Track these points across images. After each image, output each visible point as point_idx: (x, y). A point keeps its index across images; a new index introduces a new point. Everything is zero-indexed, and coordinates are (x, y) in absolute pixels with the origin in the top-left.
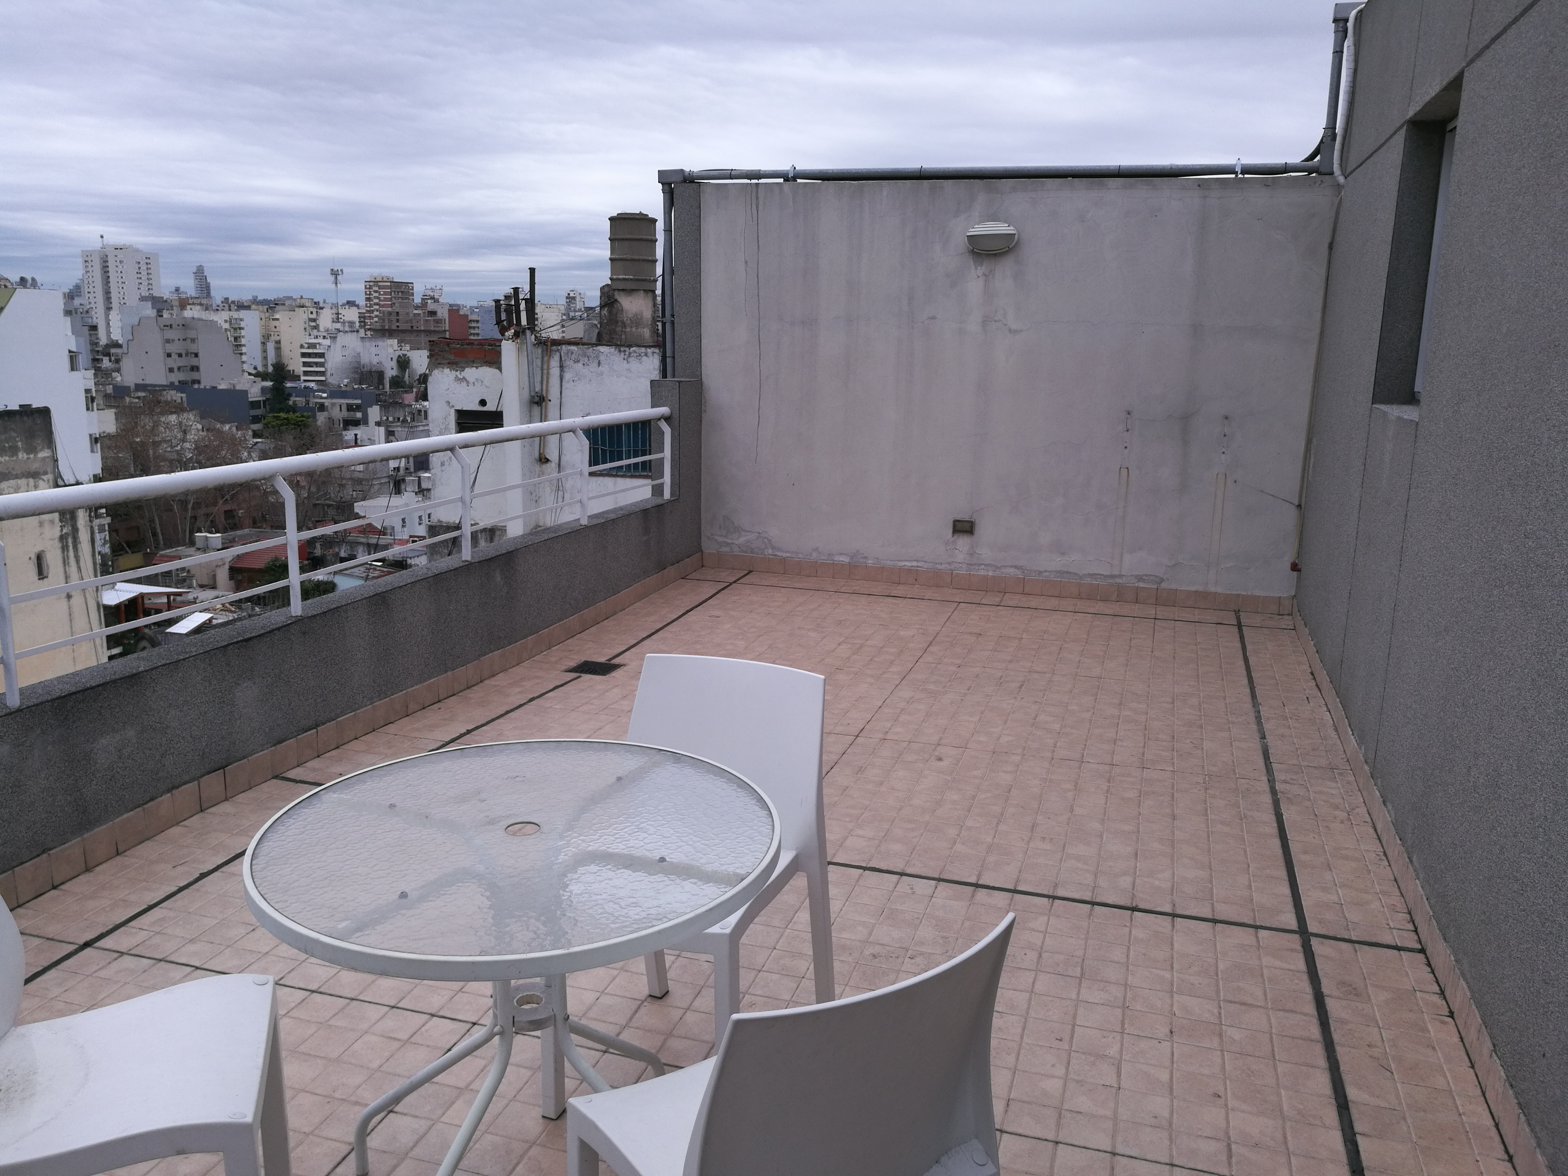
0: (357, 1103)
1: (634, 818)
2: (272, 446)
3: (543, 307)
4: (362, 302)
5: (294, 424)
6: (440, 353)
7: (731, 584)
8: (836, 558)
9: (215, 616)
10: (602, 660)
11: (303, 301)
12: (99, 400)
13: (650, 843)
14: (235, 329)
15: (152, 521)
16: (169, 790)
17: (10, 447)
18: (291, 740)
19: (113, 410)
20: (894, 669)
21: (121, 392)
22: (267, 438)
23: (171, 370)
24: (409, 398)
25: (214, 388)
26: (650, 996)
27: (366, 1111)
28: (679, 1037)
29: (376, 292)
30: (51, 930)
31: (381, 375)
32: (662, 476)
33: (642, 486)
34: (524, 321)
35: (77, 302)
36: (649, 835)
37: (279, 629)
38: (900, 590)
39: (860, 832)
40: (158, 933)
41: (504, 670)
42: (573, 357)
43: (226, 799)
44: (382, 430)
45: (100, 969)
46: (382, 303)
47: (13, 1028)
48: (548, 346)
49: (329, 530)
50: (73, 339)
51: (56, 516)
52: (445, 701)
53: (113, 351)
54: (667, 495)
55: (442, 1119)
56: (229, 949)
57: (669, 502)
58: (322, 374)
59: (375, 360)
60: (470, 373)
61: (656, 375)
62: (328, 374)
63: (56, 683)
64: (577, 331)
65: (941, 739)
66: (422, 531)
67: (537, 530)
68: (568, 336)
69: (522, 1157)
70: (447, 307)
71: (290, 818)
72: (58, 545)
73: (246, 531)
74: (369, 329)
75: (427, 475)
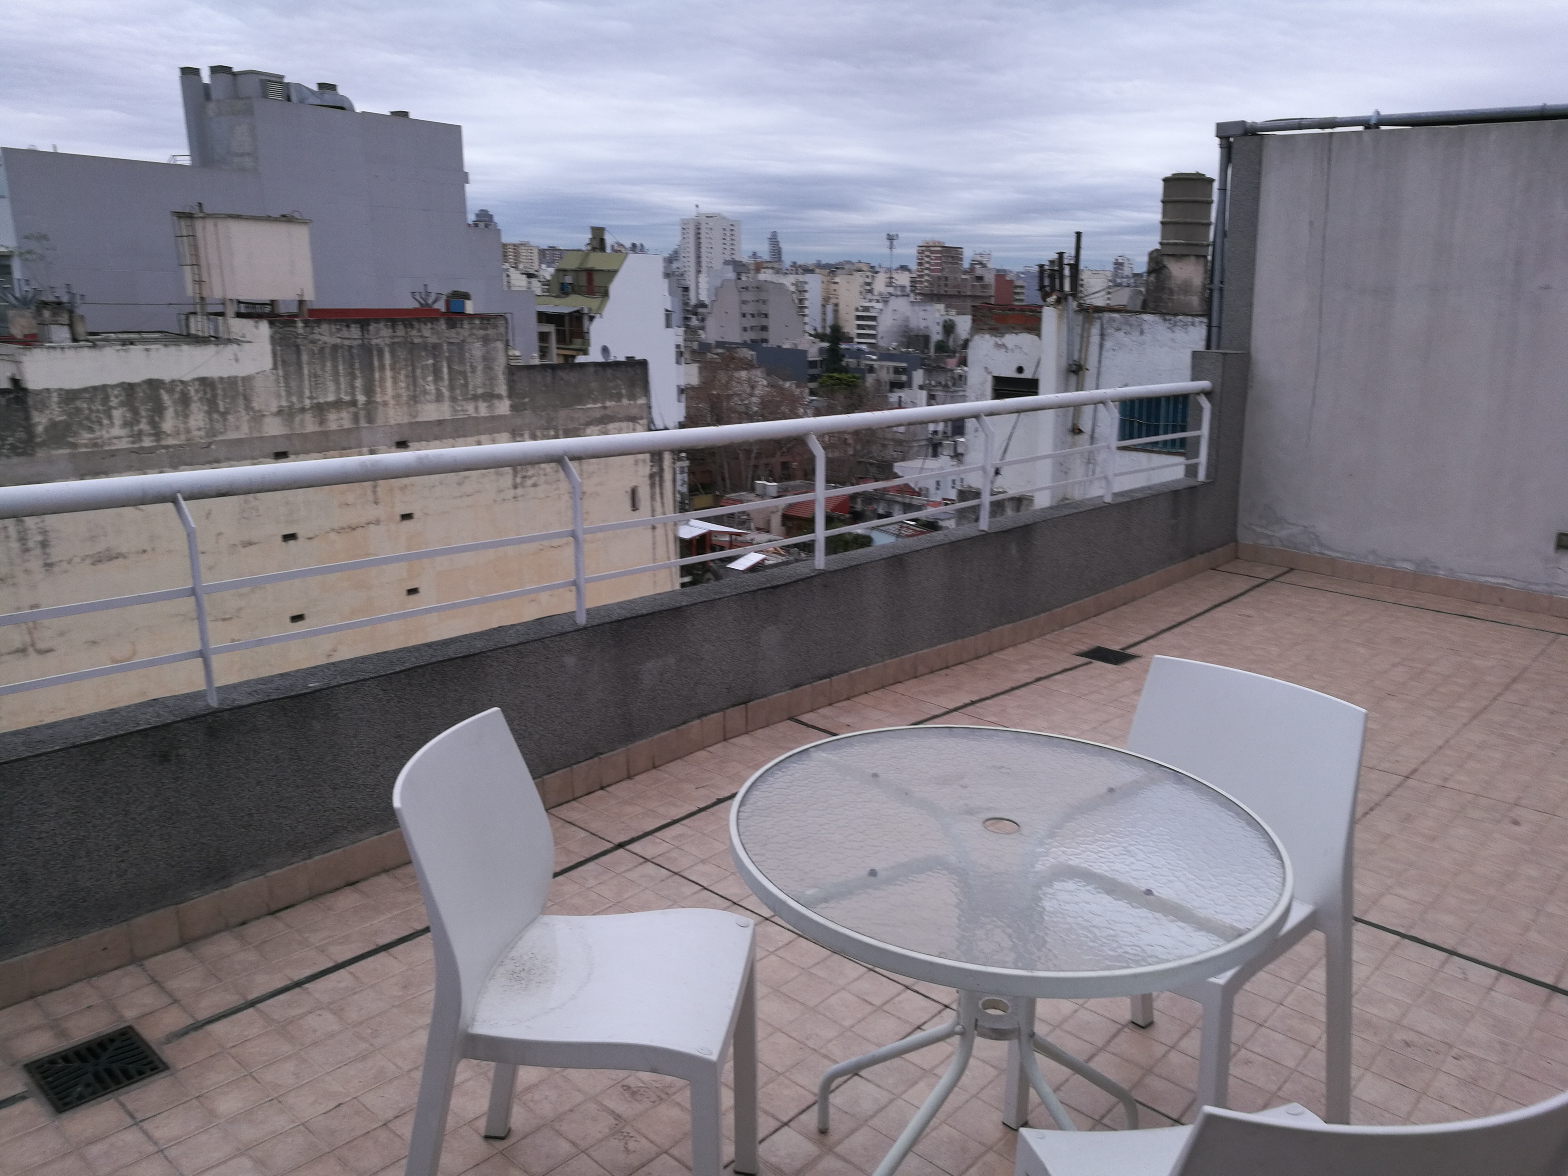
0: (826, 1056)
1: (1122, 838)
2: (825, 404)
3: (1090, 273)
4: (914, 266)
5: (845, 384)
6: (982, 318)
7: (1267, 581)
8: (1399, 564)
9: (769, 558)
10: (1116, 648)
11: (861, 265)
12: (687, 355)
13: (1137, 870)
14: (800, 291)
15: (722, 467)
16: (699, 717)
17: (617, 393)
18: (808, 686)
19: (697, 365)
20: (1463, 704)
21: (705, 347)
22: (821, 396)
23: (745, 329)
24: (951, 363)
25: (779, 347)
26: (1133, 1022)
27: (834, 1067)
28: (1159, 1076)
29: (928, 256)
30: (594, 826)
31: (927, 338)
32: (1197, 455)
33: (1176, 465)
34: (1067, 287)
35: (675, 265)
36: (1138, 860)
37: (802, 580)
38: (1478, 610)
39: (1400, 891)
40: (677, 847)
41: (1014, 645)
42: (1115, 325)
43: (747, 733)
44: (924, 393)
45: (628, 870)
46: (932, 268)
47: (541, 916)
48: (1090, 312)
49: (869, 487)
50: (668, 299)
51: (647, 456)
52: (953, 668)
53: (701, 310)
54: (1202, 476)
55: (903, 1097)
56: (733, 876)
57: (1204, 484)
58: (873, 336)
59: (923, 324)
60: (1010, 339)
61: (1201, 346)
62: (879, 336)
63: (616, 607)
64: (1122, 298)
65: (1520, 798)
66: (953, 495)
67: (1064, 503)
68: (1113, 303)
69: (977, 1159)
70: (994, 273)
71: (780, 770)
72: (647, 481)
73: (798, 482)
74: (919, 294)
75: (962, 440)
